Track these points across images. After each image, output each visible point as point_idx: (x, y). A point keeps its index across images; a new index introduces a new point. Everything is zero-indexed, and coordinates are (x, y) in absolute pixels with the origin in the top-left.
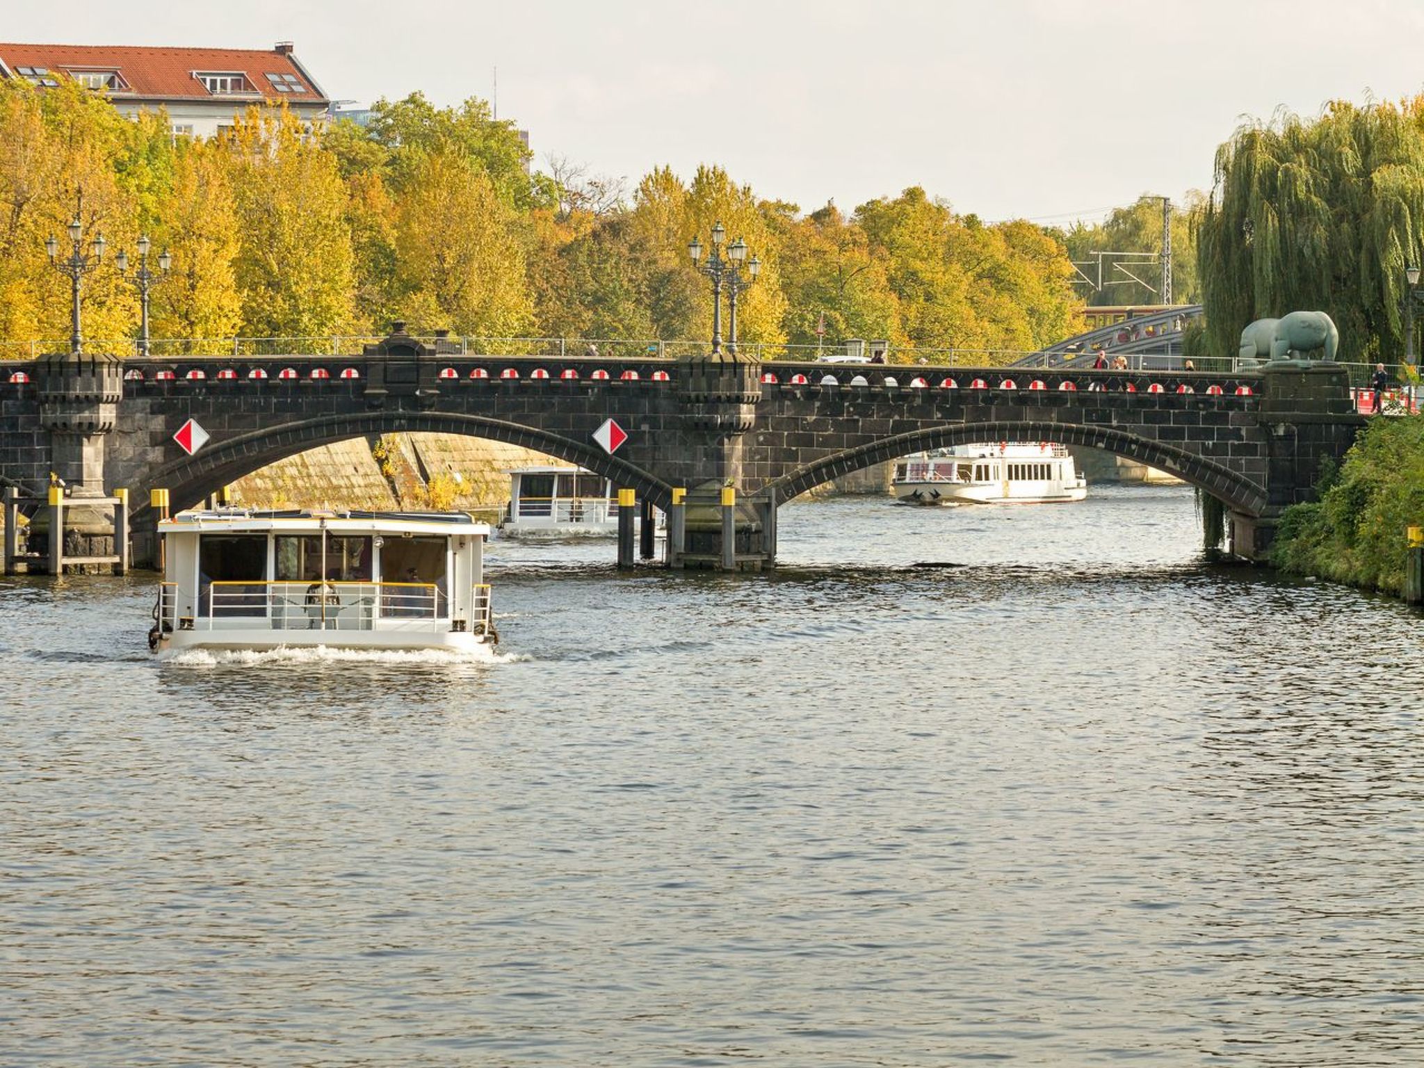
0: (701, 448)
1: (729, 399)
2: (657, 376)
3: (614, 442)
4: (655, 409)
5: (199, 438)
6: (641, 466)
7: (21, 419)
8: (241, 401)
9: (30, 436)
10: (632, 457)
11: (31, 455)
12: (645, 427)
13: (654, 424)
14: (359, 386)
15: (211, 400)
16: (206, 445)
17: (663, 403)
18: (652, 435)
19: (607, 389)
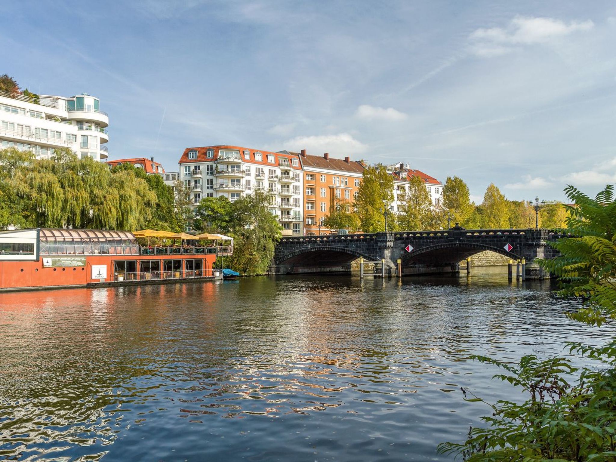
0: (532, 250)
1: (537, 238)
2: (521, 233)
3: (509, 249)
4: (521, 241)
5: (411, 248)
6: (518, 254)
7: (375, 245)
8: (421, 241)
9: (377, 249)
10: (515, 252)
11: (377, 253)
12: (518, 245)
13: (520, 244)
14: (447, 237)
15: (414, 241)
16: (413, 250)
17: (522, 239)
18: (520, 247)
19: (508, 237)
